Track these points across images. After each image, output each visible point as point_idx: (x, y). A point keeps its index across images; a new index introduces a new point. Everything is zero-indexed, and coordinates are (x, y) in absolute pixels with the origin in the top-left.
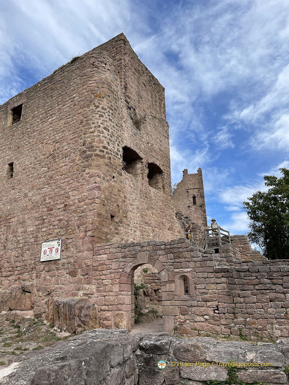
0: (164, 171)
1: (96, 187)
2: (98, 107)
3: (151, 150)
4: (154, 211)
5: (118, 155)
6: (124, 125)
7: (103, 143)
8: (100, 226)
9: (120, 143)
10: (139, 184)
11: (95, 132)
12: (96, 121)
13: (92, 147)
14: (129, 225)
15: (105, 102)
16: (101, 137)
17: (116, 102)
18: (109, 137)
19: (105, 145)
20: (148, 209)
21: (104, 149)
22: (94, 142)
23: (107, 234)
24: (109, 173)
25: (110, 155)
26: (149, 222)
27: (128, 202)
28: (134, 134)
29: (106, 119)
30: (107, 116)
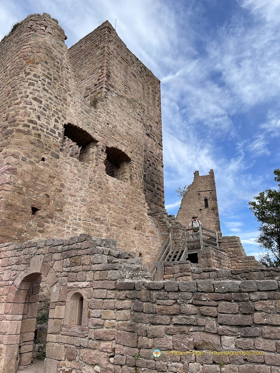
0: (132, 159)
1: (8, 170)
2: (29, 74)
3: (113, 131)
4: (112, 206)
5: (55, 133)
6: (69, 99)
7: (29, 116)
8: (8, 221)
9: (60, 119)
10: (89, 171)
11: (21, 103)
12: (24, 90)
13: (15, 121)
14: (64, 221)
15: (40, 69)
16: (27, 109)
17: (57, 71)
18: (41, 109)
19: (33, 119)
20: (101, 202)
21: (29, 124)
22: (18, 115)
23: (21, 231)
24: (36, 154)
25: (39, 132)
26: (102, 218)
27: (65, 191)
28: (86, 111)
29: (38, 89)
30: (40, 85)
